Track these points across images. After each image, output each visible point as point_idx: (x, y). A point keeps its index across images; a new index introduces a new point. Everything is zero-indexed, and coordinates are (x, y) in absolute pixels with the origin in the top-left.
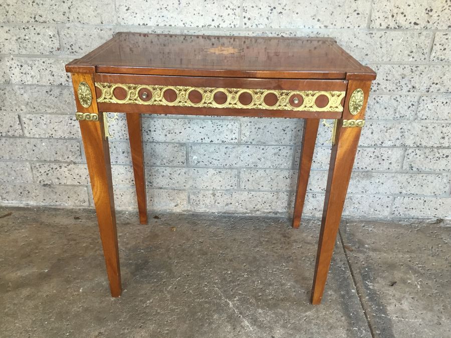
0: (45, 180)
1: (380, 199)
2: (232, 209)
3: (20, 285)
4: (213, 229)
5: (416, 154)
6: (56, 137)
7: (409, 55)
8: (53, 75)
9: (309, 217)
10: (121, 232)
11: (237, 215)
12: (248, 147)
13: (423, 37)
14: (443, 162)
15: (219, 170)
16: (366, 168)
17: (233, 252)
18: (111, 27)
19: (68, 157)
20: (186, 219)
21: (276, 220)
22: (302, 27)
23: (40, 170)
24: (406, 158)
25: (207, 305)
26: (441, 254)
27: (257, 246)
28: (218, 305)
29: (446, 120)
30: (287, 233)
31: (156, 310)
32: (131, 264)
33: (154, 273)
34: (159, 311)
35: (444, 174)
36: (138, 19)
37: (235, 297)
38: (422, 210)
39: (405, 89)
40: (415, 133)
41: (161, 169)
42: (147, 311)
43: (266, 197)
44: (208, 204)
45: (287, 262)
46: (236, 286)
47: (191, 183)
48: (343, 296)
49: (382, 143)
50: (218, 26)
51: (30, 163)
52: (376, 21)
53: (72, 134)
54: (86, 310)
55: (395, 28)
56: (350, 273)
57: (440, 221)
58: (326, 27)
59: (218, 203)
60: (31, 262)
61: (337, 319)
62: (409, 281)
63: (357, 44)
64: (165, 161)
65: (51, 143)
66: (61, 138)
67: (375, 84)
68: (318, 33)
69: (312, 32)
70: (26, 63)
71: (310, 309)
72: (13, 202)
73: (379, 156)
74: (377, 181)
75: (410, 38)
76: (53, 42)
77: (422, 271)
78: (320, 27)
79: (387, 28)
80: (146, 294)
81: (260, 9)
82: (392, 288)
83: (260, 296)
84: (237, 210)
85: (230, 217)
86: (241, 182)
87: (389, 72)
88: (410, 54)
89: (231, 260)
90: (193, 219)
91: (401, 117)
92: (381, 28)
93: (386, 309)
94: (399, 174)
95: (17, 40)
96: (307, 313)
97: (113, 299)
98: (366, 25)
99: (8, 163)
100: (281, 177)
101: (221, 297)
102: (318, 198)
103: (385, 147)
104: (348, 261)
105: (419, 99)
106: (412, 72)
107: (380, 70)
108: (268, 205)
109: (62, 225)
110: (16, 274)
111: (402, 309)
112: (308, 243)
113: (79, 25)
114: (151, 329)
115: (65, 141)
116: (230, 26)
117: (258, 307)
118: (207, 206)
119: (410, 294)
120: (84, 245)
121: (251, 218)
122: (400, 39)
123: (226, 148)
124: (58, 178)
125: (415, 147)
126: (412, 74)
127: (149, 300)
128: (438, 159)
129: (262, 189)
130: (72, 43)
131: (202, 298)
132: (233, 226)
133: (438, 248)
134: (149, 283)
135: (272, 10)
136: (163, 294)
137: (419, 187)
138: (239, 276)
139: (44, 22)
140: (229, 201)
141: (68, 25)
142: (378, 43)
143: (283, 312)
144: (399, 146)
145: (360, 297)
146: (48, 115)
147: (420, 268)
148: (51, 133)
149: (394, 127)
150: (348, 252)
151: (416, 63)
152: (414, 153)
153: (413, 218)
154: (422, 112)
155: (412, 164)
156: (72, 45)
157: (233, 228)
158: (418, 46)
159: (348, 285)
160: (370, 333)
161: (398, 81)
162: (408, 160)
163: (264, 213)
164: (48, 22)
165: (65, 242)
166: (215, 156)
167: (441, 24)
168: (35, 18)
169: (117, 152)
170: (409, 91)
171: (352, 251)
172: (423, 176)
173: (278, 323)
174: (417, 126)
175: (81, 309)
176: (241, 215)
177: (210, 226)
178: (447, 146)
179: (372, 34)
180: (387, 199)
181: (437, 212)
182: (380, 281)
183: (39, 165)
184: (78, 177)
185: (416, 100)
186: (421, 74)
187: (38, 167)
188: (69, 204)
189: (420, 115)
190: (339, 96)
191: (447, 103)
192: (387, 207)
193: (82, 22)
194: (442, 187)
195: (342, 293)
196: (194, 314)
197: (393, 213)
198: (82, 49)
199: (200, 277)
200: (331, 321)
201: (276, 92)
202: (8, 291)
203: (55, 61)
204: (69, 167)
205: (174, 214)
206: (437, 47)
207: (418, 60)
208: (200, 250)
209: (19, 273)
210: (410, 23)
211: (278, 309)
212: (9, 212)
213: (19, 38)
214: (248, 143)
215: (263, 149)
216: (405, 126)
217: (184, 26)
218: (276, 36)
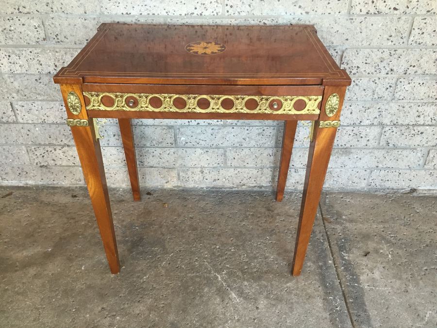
0: (41, 161)
1: (358, 172)
2: (220, 184)
3: (27, 264)
4: (202, 204)
5: (393, 132)
6: (49, 122)
7: (388, 39)
8: (41, 65)
9: (291, 189)
10: (117, 210)
11: (224, 189)
12: (233, 128)
13: (402, 22)
14: (418, 138)
15: (207, 149)
16: (345, 145)
17: (220, 226)
18: (95, 17)
19: (62, 141)
20: (176, 194)
21: (261, 194)
22: (283, 13)
23: (36, 153)
24: (383, 135)
25: (198, 280)
26: (412, 224)
27: (243, 220)
28: (208, 279)
29: (422, 99)
30: (271, 207)
31: (153, 285)
32: (127, 241)
33: (149, 250)
34: (154, 286)
35: (418, 149)
36: (121, 9)
37: (223, 271)
38: (397, 181)
39: (384, 72)
40: (393, 112)
41: (151, 150)
42: (144, 286)
43: (251, 173)
44: (197, 180)
45: (271, 236)
46: (224, 260)
47: (180, 162)
48: (321, 267)
49: (361, 122)
50: (201, 14)
51: (25, 147)
52: (356, 7)
53: (64, 119)
54: (89, 287)
55: (375, 13)
56: (328, 244)
57: (413, 190)
58: (307, 13)
59: (206, 179)
60: (35, 241)
61: (314, 290)
62: (381, 251)
63: (338, 29)
64: (154, 142)
65: (44, 128)
66: (53, 123)
67: (355, 67)
68: (299, 19)
69: (294, 19)
70: (14, 53)
71: (291, 280)
72: (13, 181)
73: (358, 134)
74: (355, 157)
75: (389, 23)
76: (38, 33)
77: (394, 241)
78: (301, 14)
79: (367, 13)
80: (142, 270)
82: (365, 259)
83: (246, 269)
84: (224, 185)
85: (218, 191)
86: (227, 160)
87: (368, 56)
89: (219, 235)
90: (183, 195)
91: (379, 98)
92: (361, 13)
93: (359, 279)
94: (376, 150)
95: (3, 31)
96: (288, 285)
97: (113, 276)
98: (346, 11)
99: (4, 147)
100: (265, 155)
101: (210, 271)
102: (299, 173)
103: (363, 126)
104: (326, 233)
105: (397, 81)
106: (391, 56)
107: (360, 54)
108: (253, 180)
109: (61, 204)
110: (23, 254)
111: (373, 278)
112: (291, 216)
113: (63, 15)
114: (149, 303)
115: (57, 126)
116: (212, 14)
117: (244, 279)
118: (197, 181)
119: (382, 263)
120: (83, 223)
121: (238, 193)
122: (379, 24)
123: (212, 129)
124: (54, 160)
125: (392, 125)
126: (391, 58)
127: (146, 276)
128: (413, 135)
129: (247, 165)
130: (57, 33)
131: (193, 273)
132: (221, 200)
133: (410, 218)
134: (145, 260)
136: (157, 270)
137: (395, 161)
138: (226, 250)
139: (28, 13)
140: (217, 177)
141: (52, 15)
142: (358, 28)
143: (266, 284)
144: (376, 124)
145: (336, 267)
146: (39, 102)
147: (392, 238)
148: (43, 118)
149: (373, 107)
150: (326, 224)
151: (395, 46)
152: (391, 130)
153: (388, 189)
154: (399, 93)
155: (389, 140)
156: (57, 35)
157: (221, 203)
158: (397, 30)
159: (326, 256)
160: (343, 302)
161: (376, 65)
162: (385, 137)
163: (249, 187)
164: (32, 13)
165: (65, 220)
166: (202, 137)
167: (420, 8)
168: (18, 9)
169: (108, 135)
170: (387, 74)
171: (330, 222)
172: (398, 152)
173: (262, 294)
174: (394, 106)
175: (84, 287)
176: (228, 189)
177: (199, 201)
178: (422, 123)
179: (352, 19)
180: (365, 173)
181: (411, 183)
182: (355, 252)
183: (35, 149)
184: (73, 158)
185: (394, 81)
186: (399, 57)
187: (33, 150)
188: (66, 183)
189: (397, 95)
190: (316, 100)
191: (423, 83)
192: (365, 179)
193: (66, 12)
194: (416, 161)
195: (320, 264)
196: (186, 288)
197: (370, 184)
198: (67, 39)
199: (191, 252)
200: (309, 291)
201: (256, 98)
202: (16, 271)
203: (42, 51)
204: (64, 149)
205: (165, 190)
206: (416, 32)
207: (397, 44)
208: (190, 226)
209: (25, 253)
210: (390, 9)
211: (262, 282)
212: (10, 191)
213: (5, 29)
214: (233, 125)
215: (248, 130)
216: (382, 106)
217: (167, 14)
218: (258, 23)
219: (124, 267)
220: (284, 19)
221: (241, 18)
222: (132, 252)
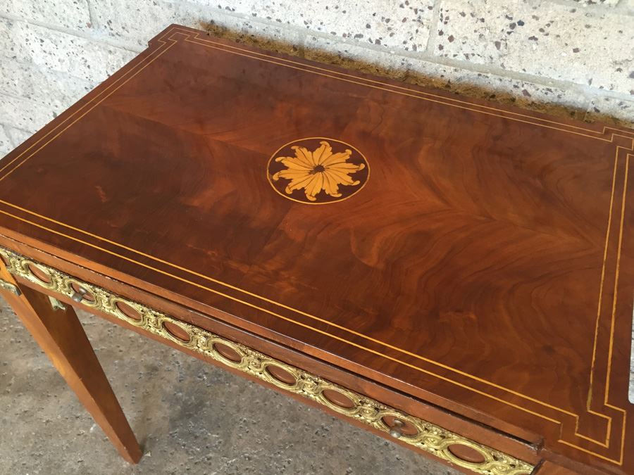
8: (89, 67)
33: (203, 433)
50: (378, 42)
54: (84, 472)
68: (621, 104)
69: (607, 99)
70: (48, 36)
76: (80, 11)
81: (483, 20)
89: (331, 451)
97: (126, 465)
110: (27, 363)
116: (402, 46)
130: (110, 18)
135: (513, 26)
156: (110, 21)
175: (77, 467)
190: (513, 466)
198: (128, 32)
202: (5, 393)
203: (87, 45)
209: (30, 364)
217: (306, 26)
218: (511, 87)
219: (149, 455)
220: (580, 93)
221: (471, 69)
222: (174, 427)
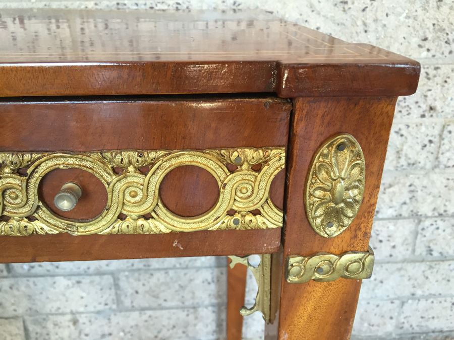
1: (378, 306)
5: (438, 228)
7: (420, 46)
24: (419, 236)
38: (449, 318)
39: (416, 113)
40: (435, 191)
43: (174, 317)
47: (25, 304)
49: (377, 212)
59: (87, 335)
63: (318, 25)
68: (235, 3)
73: (373, 234)
75: (420, 12)
86: (123, 295)
88: (421, 43)
91: (409, 164)
94: (409, 264)
100: (198, 282)
103: (382, 219)
105: (442, 131)
106: (429, 79)
108: (180, 330)
122: (400, 14)
125: (436, 217)
126: (430, 83)
129: (164, 304)
137: (444, 282)
140: (106, 330)
142: (359, 23)
144: (406, 215)
149: (398, 183)
152: (434, 226)
153: (433, 332)
154: (448, 154)
155: (431, 245)
158: (437, 27)
162: (424, 239)
170: (423, 116)
172: (450, 265)
174: (438, 179)
180: (391, 306)
185: (436, 132)
186: (446, 82)
189: (443, 159)
190: (257, 168)
192: (391, 318)
197: (401, 326)
207: (438, 55)
216: (416, 180)
